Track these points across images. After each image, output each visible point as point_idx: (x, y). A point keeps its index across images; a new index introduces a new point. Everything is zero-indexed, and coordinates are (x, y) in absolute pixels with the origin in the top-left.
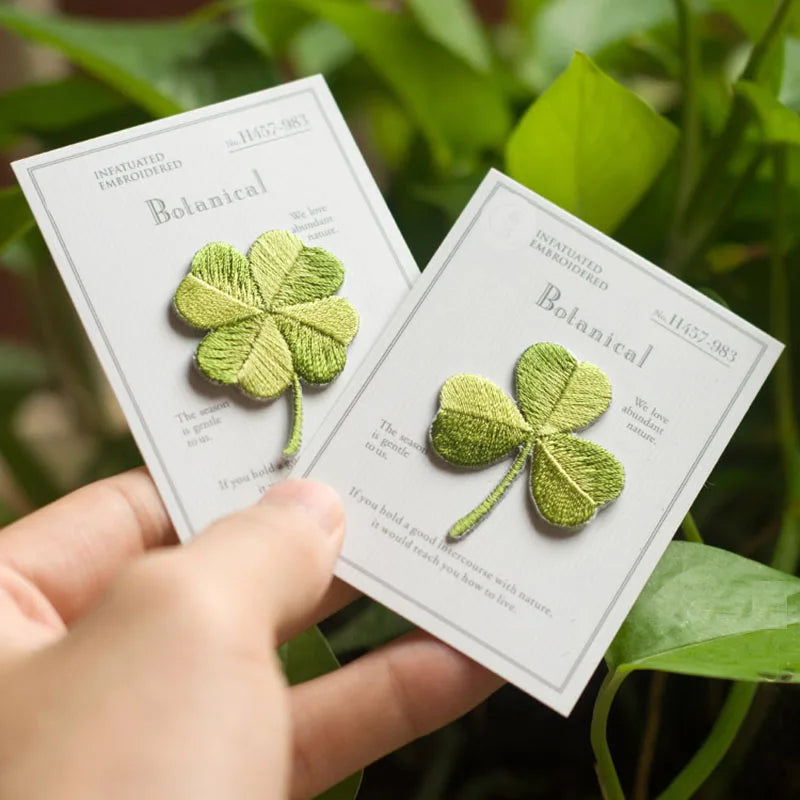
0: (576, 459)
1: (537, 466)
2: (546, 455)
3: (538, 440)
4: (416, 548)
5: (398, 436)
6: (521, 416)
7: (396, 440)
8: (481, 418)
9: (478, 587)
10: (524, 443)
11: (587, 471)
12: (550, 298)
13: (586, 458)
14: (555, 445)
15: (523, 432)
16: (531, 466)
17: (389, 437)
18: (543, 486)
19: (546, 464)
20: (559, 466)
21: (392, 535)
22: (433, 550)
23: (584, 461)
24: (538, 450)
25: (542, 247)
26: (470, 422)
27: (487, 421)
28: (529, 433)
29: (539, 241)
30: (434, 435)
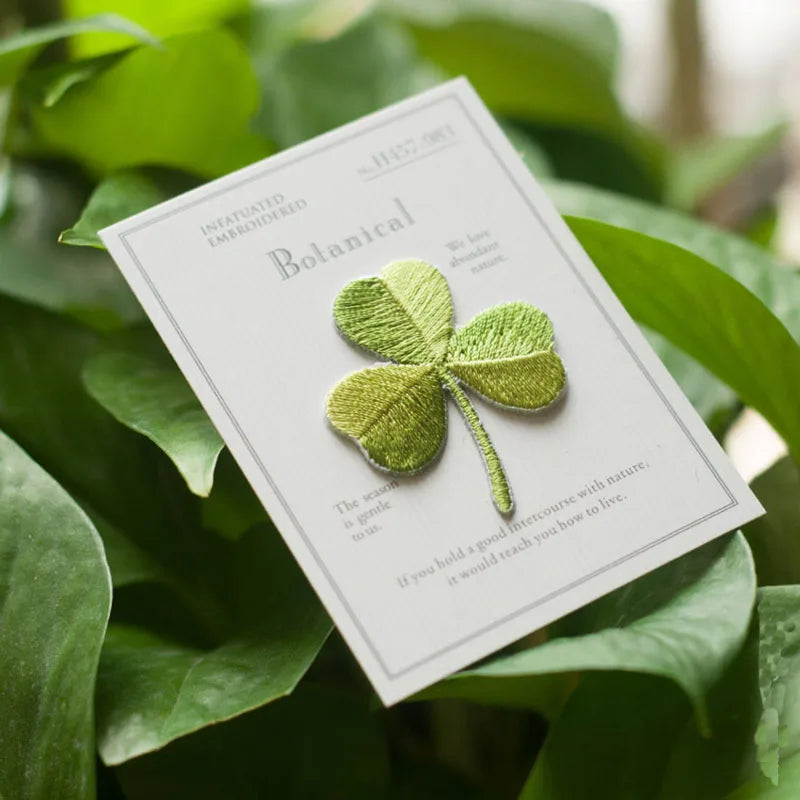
0: (487, 341)
1: (477, 383)
2: (469, 367)
3: (446, 365)
4: (501, 555)
5: (361, 502)
6: (409, 366)
7: (365, 507)
8: (390, 406)
9: (579, 518)
10: (440, 381)
11: (507, 338)
12: (286, 264)
13: (492, 332)
14: (462, 352)
15: (429, 373)
16: (472, 388)
17: (357, 512)
18: (503, 389)
19: (479, 373)
20: (487, 361)
21: (474, 571)
22: (513, 539)
23: (495, 334)
24: (457, 371)
25: (221, 237)
26: (390, 420)
27: (397, 402)
28: (434, 369)
29: (213, 235)
30: (384, 463)
